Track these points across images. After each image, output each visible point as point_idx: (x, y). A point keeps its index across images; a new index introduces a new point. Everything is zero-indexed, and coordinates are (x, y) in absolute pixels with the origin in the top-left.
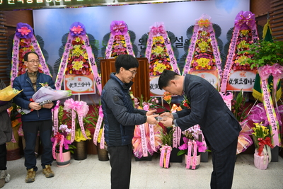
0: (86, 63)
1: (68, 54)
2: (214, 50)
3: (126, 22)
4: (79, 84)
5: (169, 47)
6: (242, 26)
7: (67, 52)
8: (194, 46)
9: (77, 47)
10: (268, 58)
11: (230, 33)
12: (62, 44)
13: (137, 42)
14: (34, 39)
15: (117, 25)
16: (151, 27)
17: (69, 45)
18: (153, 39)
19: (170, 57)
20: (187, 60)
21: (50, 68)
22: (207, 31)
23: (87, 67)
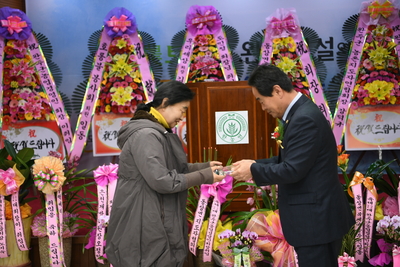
0: (138, 91)
1: (100, 73)
3: (218, 8)
5: (305, 59)
7: (99, 68)
8: (360, 56)
9: (120, 58)
12: (88, 53)
13: (239, 50)
14: (33, 40)
15: (199, 13)
16: (269, 19)
17: (102, 55)
18: (274, 44)
19: (309, 78)
20: (344, 85)
21: (65, 99)
22: (387, 25)
23: (141, 98)
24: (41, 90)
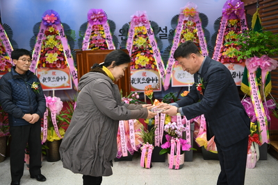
0: (61, 55)
1: (40, 46)
2: (200, 42)
3: (105, 10)
4: (54, 78)
5: (152, 38)
6: (230, 16)
7: (39, 43)
8: (179, 37)
9: (51, 38)
10: (257, 49)
11: (218, 23)
12: (33, 35)
13: (117, 32)
15: (94, 13)
16: (132, 16)
17: (41, 36)
18: (135, 29)
19: (154, 48)
20: (171, 52)
22: (193, 20)
23: (63, 59)
24: (6, 55)
